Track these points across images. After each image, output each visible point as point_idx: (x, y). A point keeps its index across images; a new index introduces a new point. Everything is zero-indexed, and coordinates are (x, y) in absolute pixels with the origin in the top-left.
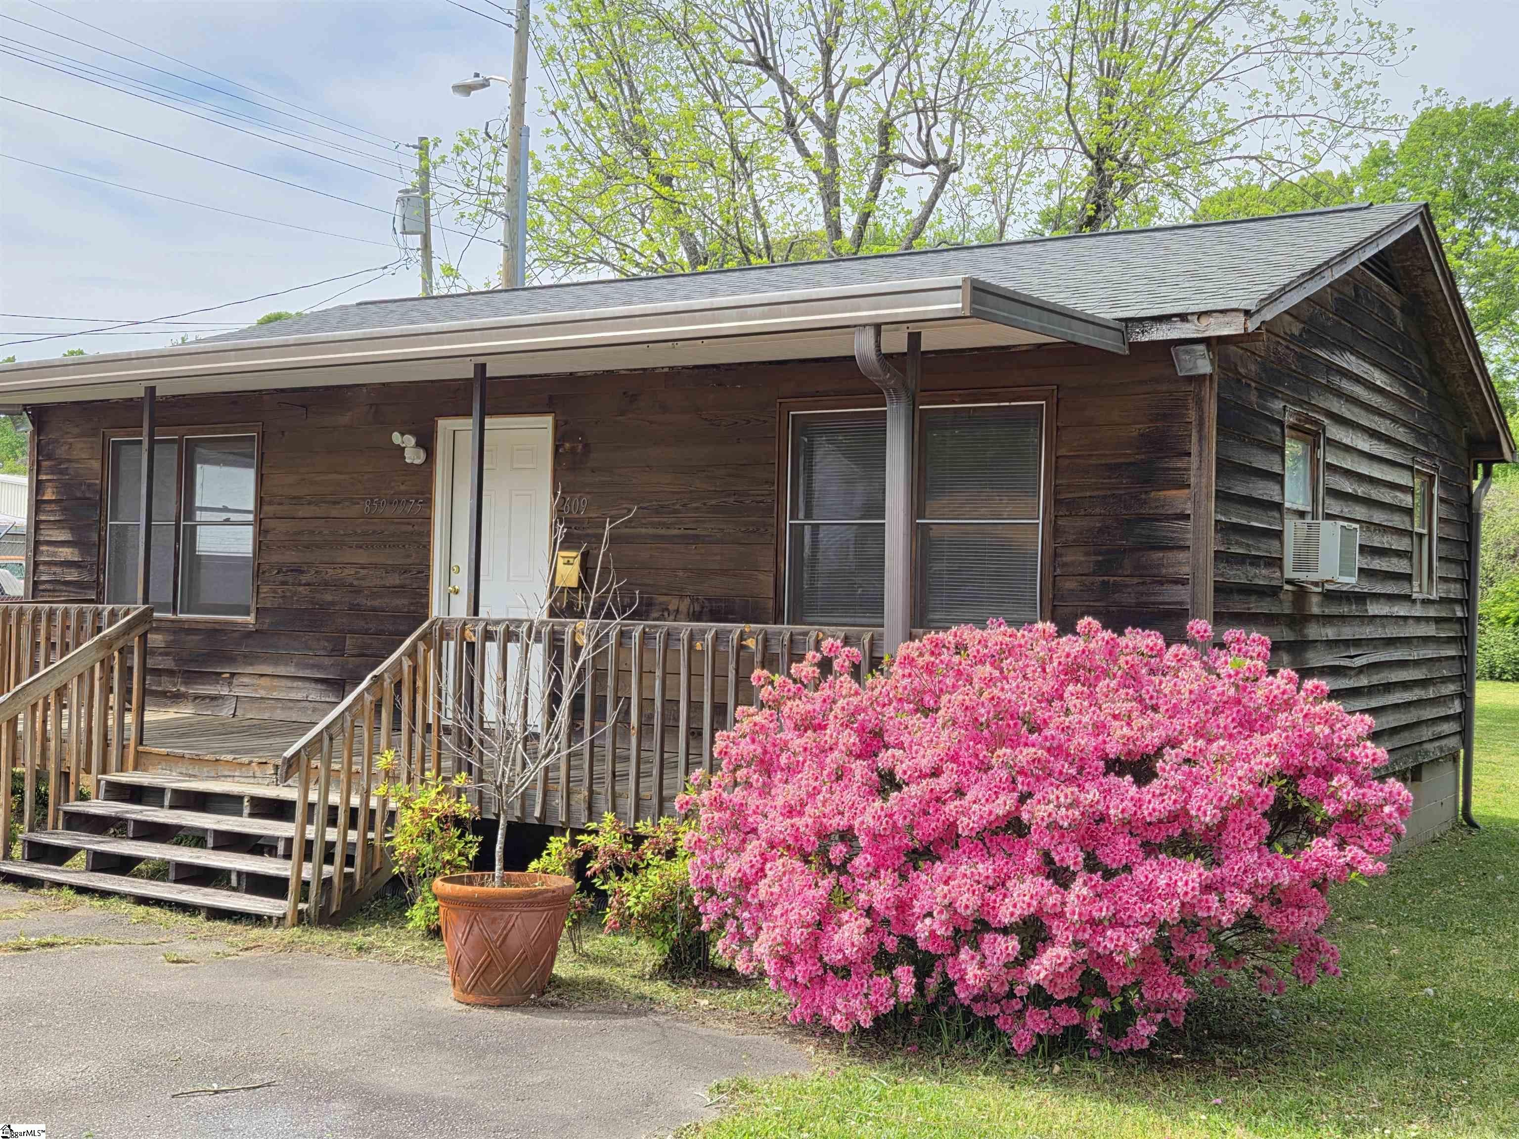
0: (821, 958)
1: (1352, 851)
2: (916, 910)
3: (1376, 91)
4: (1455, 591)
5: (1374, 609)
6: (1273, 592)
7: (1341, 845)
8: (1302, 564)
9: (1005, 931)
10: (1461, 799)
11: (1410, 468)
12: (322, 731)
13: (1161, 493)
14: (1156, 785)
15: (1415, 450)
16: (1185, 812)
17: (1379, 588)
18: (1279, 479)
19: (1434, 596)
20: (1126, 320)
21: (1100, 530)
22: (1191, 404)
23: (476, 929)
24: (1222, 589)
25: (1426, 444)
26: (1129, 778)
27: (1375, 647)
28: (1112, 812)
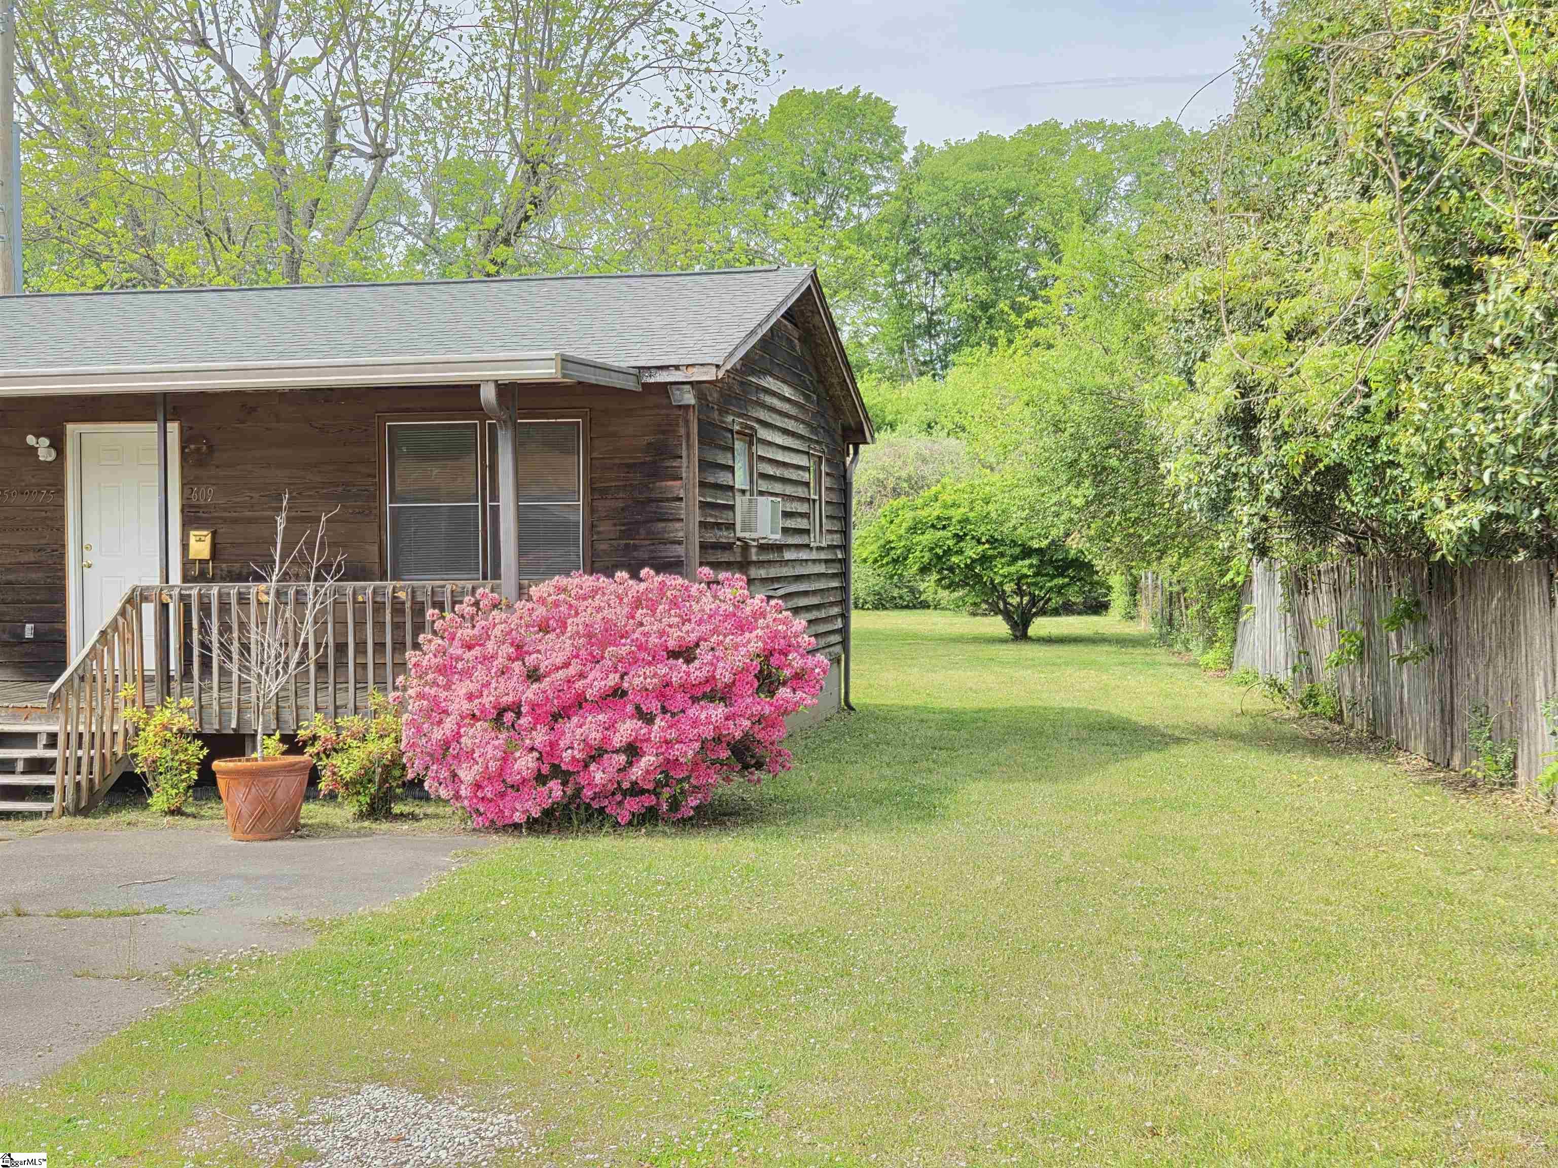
0: (504, 781)
1: (799, 694)
2: (562, 745)
3: (755, 107)
4: (837, 539)
5: (788, 555)
6: (728, 547)
7: (794, 690)
8: (746, 528)
9: (617, 751)
10: (843, 691)
11: (808, 453)
12: (72, 674)
13: (664, 483)
14: (697, 663)
15: (810, 439)
16: (714, 677)
17: (791, 540)
18: (731, 469)
19: (824, 544)
20: (639, 368)
21: (623, 509)
22: (681, 423)
23: (253, 790)
24: (704, 546)
25: (817, 435)
26: (681, 660)
27: (789, 583)
28: (674, 679)
